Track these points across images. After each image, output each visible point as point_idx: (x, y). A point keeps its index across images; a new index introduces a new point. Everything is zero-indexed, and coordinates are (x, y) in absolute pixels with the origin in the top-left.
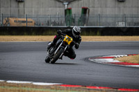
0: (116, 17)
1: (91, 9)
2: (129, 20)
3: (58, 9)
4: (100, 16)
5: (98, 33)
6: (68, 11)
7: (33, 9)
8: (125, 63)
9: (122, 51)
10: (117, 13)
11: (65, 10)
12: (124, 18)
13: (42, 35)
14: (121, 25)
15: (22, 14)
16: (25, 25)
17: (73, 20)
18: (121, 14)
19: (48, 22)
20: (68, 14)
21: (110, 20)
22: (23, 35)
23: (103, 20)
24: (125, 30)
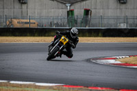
0: (117, 18)
1: (93, 11)
2: (131, 21)
3: (61, 10)
4: (101, 18)
5: (100, 34)
6: (70, 13)
7: (36, 10)
8: (127, 64)
9: (123, 52)
11: (68, 12)
12: (126, 19)
13: (45, 36)
14: (123, 26)
15: (25, 15)
16: (28, 26)
17: (76, 22)
18: (123, 15)
19: (51, 23)
20: (70, 16)
21: (112, 22)
22: (26, 36)
23: (105, 21)
24: (126, 31)
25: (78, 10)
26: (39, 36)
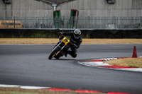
0: (106, 19)
1: (80, 11)
2: (119, 22)
3: (46, 11)
4: (89, 18)
5: (87, 36)
6: (57, 13)
7: (21, 11)
8: (115, 66)
9: (112, 54)
10: (106, 15)
11: (54, 12)
12: (114, 20)
13: (30, 37)
14: (111, 27)
15: (10, 16)
16: (12, 27)
17: (62, 23)
18: (111, 16)
19: (36, 24)
20: (56, 16)
21: (99, 23)
22: (10, 37)
23: (93, 22)
24: (114, 33)
25: (65, 11)
26: (24, 38)
